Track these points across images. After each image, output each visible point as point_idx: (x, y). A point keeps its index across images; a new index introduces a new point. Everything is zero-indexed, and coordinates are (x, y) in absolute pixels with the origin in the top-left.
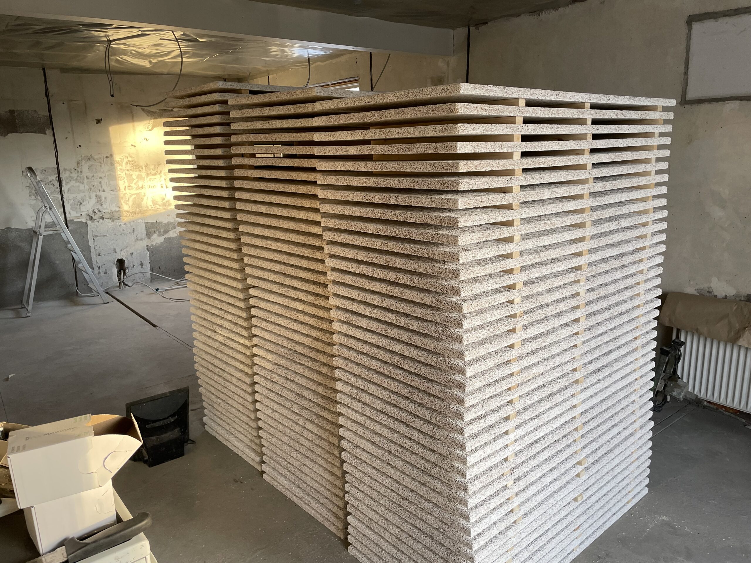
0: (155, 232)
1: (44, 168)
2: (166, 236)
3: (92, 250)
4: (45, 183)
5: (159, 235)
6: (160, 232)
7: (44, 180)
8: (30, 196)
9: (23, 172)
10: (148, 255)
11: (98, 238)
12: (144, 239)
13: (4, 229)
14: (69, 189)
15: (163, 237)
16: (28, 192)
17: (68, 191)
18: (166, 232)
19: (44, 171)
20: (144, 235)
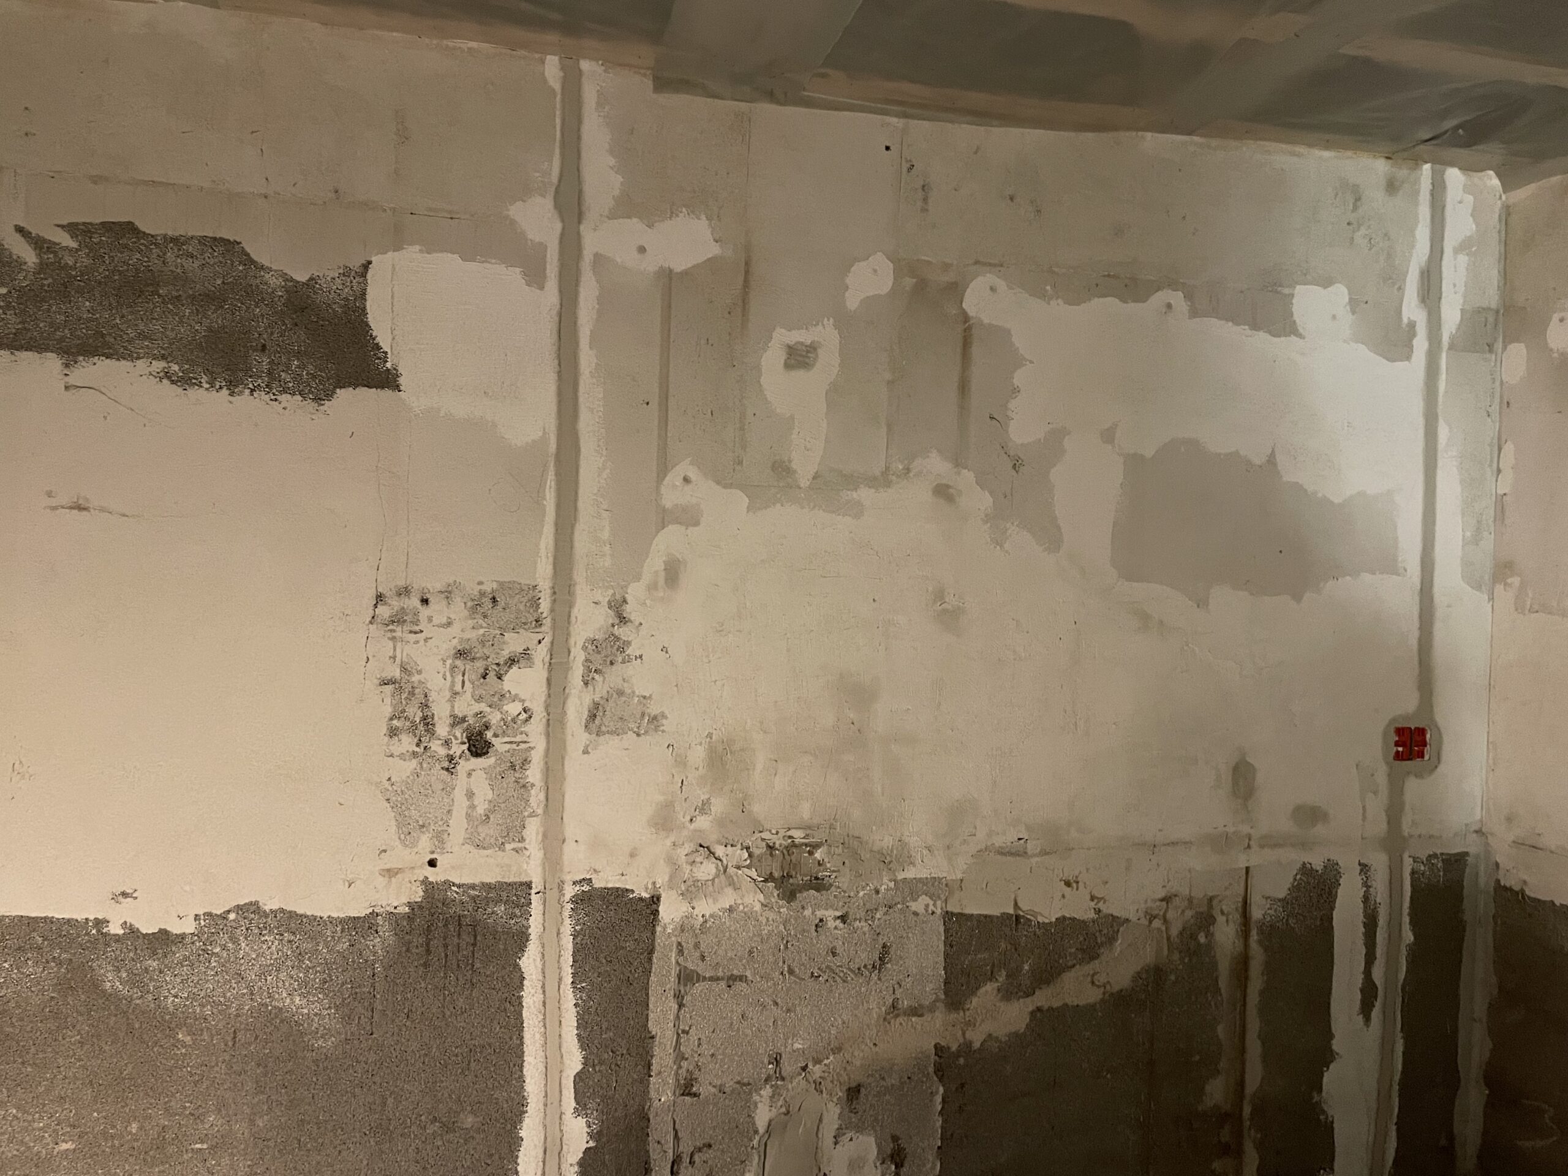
0: (992, 977)
1: (488, 587)
2: (1043, 998)
3: (662, 1057)
4: (480, 665)
5: (1008, 994)
6: (1019, 969)
7: (479, 652)
8: (393, 732)
9: (380, 598)
10: (938, 1099)
11: (699, 987)
12: (932, 1009)
13: (224, 917)
14: (597, 705)
15: (1029, 1005)
16: (388, 710)
17: (593, 716)
18: (1046, 976)
19: (488, 604)
20: (932, 987)
